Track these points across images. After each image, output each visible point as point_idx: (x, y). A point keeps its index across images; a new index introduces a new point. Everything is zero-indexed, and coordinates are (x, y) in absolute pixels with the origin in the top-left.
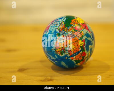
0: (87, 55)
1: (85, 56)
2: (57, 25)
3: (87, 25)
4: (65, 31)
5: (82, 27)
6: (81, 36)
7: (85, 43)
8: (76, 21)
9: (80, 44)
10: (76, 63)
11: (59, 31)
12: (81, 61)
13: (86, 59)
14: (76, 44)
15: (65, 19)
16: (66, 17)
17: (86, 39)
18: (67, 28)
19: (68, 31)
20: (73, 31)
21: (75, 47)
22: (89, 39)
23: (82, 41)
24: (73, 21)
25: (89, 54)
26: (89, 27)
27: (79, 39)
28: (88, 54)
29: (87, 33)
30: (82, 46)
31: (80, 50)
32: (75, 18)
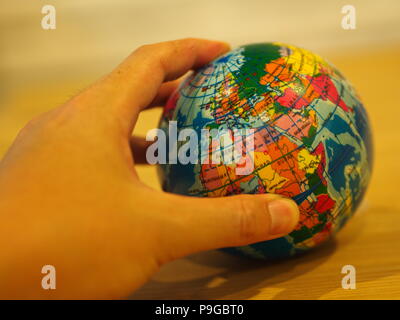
0: (338, 204)
1: (329, 212)
2: (205, 89)
3: (334, 80)
4: (240, 116)
5: (309, 91)
6: (305, 132)
7: (323, 158)
8: (284, 66)
9: (301, 166)
10: (296, 242)
11: (214, 115)
12: (314, 232)
13: (336, 221)
14: (285, 166)
15: (241, 60)
16: (242, 54)
17: (330, 142)
18: (245, 101)
19: (251, 114)
20: (272, 112)
21: (282, 178)
22: (344, 139)
23: (311, 153)
24: (270, 67)
25: (348, 202)
26: (343, 88)
27: (299, 143)
28: (344, 200)
29: (331, 114)
30: (311, 171)
31: (304, 188)
32: (284, 53)
